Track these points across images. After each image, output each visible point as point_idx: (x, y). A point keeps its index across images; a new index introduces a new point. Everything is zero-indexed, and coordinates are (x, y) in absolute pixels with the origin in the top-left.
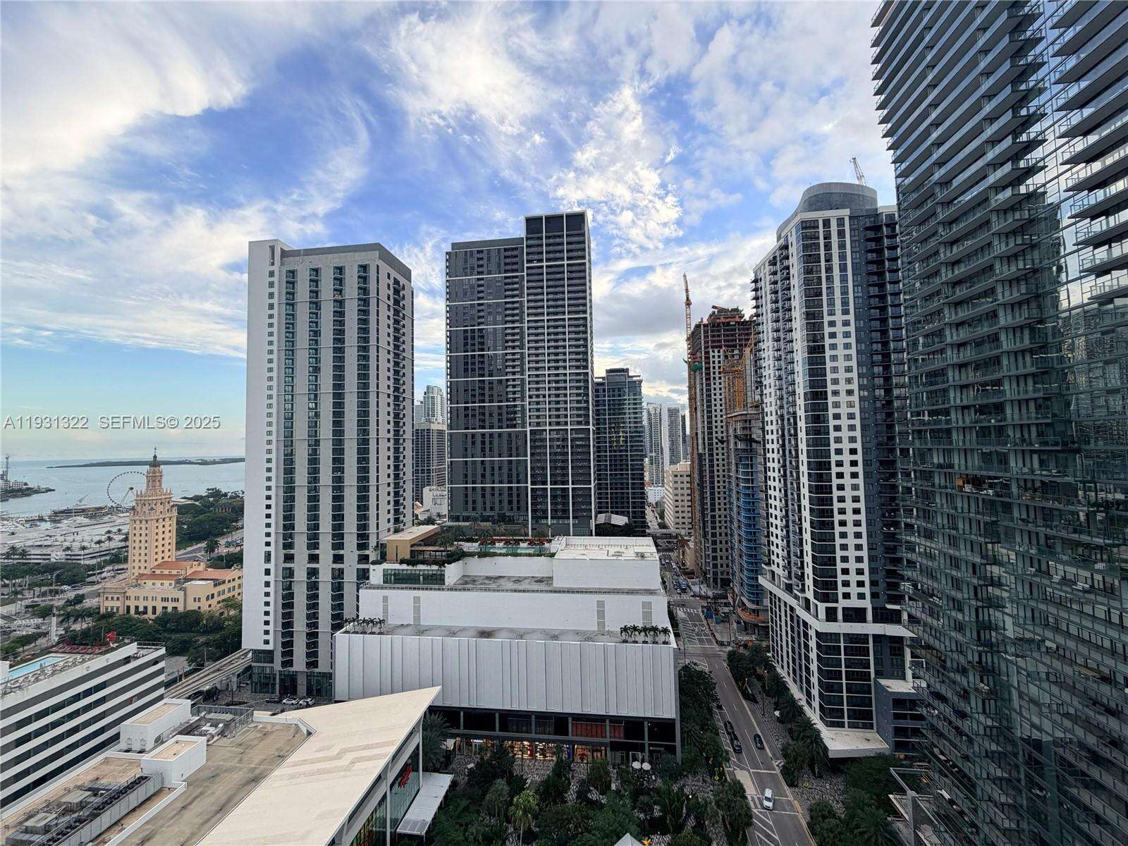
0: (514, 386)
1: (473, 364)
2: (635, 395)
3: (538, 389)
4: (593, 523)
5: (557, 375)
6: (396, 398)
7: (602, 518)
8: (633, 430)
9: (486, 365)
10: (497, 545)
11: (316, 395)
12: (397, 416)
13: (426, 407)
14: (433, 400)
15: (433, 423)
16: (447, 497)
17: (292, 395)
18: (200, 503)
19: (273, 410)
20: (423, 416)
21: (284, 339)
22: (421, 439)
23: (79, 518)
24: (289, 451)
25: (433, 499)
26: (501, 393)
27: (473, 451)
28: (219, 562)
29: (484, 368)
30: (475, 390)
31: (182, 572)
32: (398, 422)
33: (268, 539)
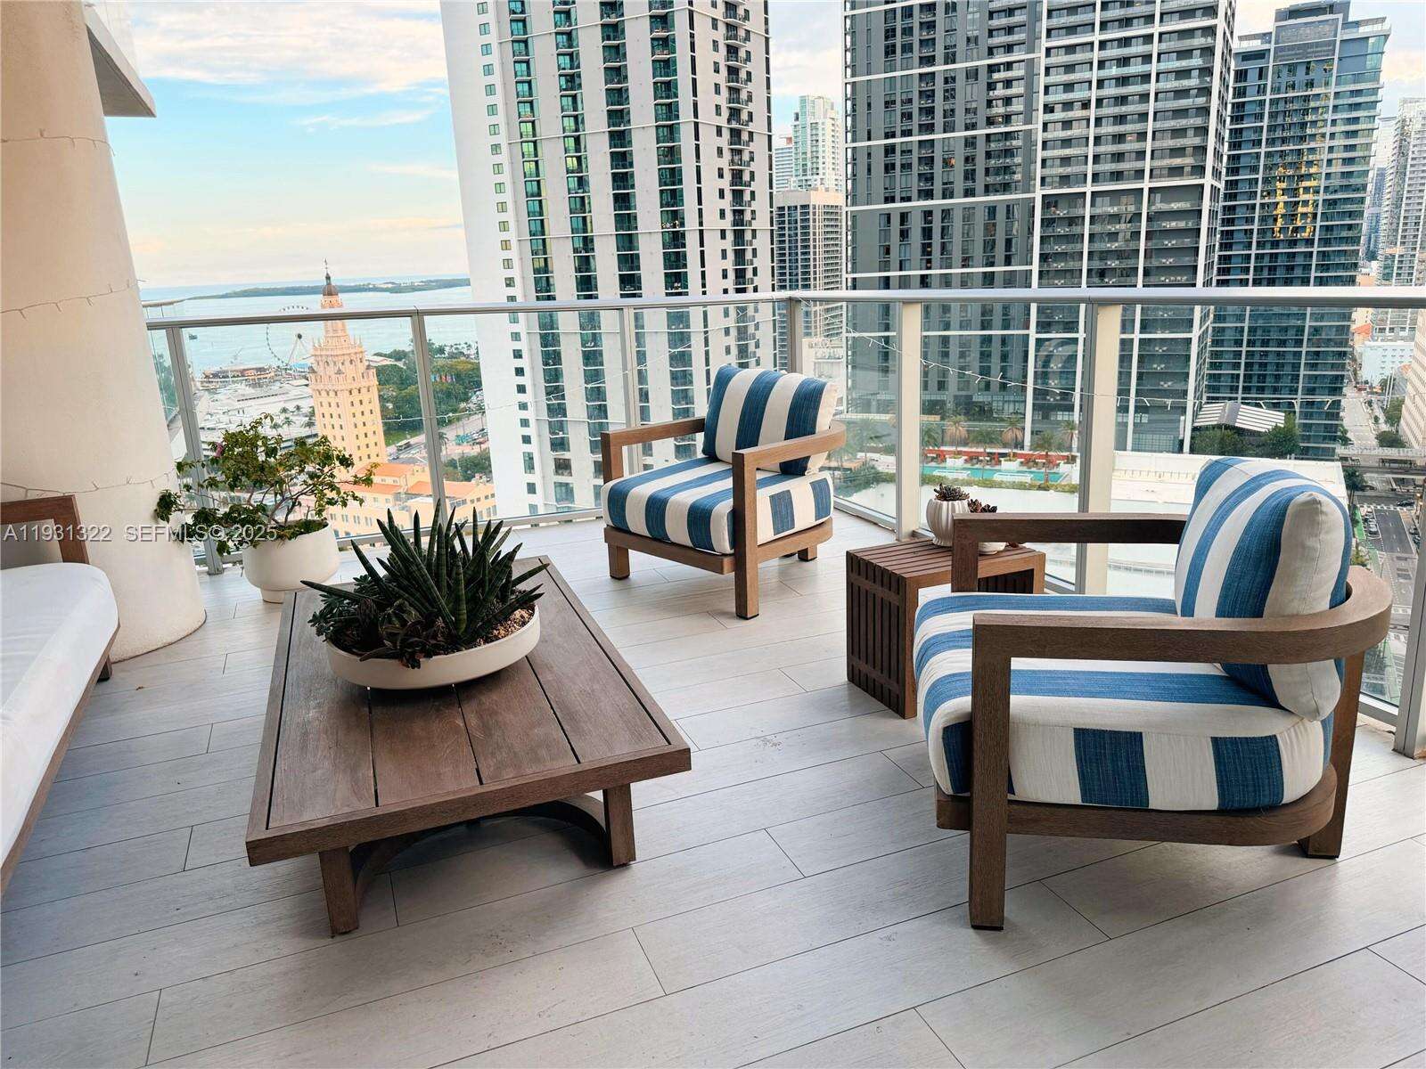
0: (1008, 83)
1: (908, 31)
2: (1357, 78)
3: (1069, 87)
4: (1187, 423)
5: (1126, 42)
6: (736, 134)
7: (1214, 414)
8: (1336, 182)
9: (939, 33)
10: (950, 462)
11: (577, 140)
12: (737, 176)
13: (800, 150)
14: (814, 132)
15: (816, 189)
16: (844, 360)
17: (535, 143)
18: (405, 364)
19: (505, 177)
20: (794, 173)
21: (507, 17)
22: (789, 229)
23: (239, 386)
24: (542, 264)
25: (817, 365)
26: (974, 105)
27: (902, 255)
28: (451, 468)
29: (934, 39)
30: (910, 101)
31: (401, 482)
32: (741, 192)
33: (526, 431)
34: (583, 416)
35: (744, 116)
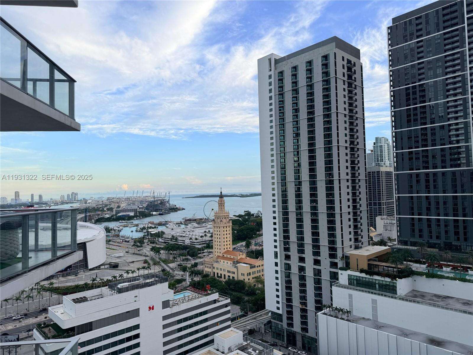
0: (457, 130)
1: (415, 115)
6: (352, 149)
9: (428, 115)
10: (445, 269)
11: (298, 152)
12: (353, 162)
13: (376, 154)
14: (381, 148)
15: (382, 166)
16: (396, 225)
17: (284, 153)
18: (242, 219)
19: (275, 164)
20: (374, 161)
21: (278, 118)
22: (373, 179)
23: (194, 224)
24: (284, 189)
25: (385, 226)
26: (444, 137)
27: (418, 188)
28: (252, 254)
29: (426, 117)
30: (418, 137)
31: (236, 258)
32: (354, 167)
33: (276, 244)
34: (296, 240)
35: (356, 143)
